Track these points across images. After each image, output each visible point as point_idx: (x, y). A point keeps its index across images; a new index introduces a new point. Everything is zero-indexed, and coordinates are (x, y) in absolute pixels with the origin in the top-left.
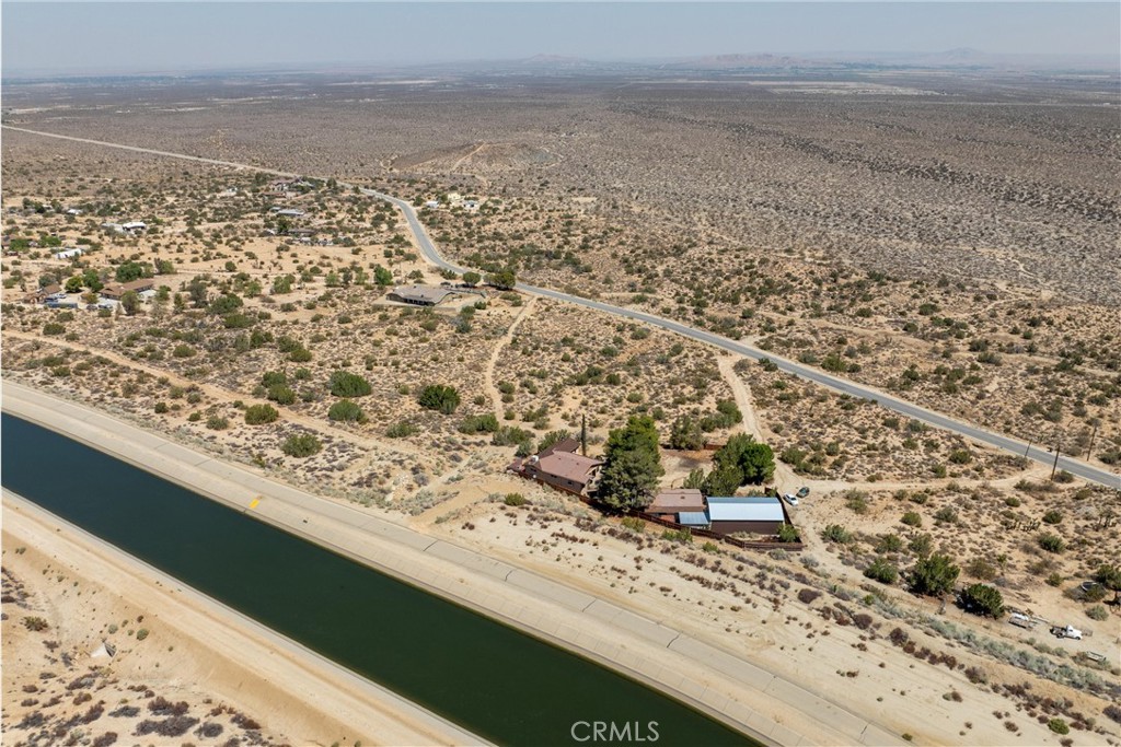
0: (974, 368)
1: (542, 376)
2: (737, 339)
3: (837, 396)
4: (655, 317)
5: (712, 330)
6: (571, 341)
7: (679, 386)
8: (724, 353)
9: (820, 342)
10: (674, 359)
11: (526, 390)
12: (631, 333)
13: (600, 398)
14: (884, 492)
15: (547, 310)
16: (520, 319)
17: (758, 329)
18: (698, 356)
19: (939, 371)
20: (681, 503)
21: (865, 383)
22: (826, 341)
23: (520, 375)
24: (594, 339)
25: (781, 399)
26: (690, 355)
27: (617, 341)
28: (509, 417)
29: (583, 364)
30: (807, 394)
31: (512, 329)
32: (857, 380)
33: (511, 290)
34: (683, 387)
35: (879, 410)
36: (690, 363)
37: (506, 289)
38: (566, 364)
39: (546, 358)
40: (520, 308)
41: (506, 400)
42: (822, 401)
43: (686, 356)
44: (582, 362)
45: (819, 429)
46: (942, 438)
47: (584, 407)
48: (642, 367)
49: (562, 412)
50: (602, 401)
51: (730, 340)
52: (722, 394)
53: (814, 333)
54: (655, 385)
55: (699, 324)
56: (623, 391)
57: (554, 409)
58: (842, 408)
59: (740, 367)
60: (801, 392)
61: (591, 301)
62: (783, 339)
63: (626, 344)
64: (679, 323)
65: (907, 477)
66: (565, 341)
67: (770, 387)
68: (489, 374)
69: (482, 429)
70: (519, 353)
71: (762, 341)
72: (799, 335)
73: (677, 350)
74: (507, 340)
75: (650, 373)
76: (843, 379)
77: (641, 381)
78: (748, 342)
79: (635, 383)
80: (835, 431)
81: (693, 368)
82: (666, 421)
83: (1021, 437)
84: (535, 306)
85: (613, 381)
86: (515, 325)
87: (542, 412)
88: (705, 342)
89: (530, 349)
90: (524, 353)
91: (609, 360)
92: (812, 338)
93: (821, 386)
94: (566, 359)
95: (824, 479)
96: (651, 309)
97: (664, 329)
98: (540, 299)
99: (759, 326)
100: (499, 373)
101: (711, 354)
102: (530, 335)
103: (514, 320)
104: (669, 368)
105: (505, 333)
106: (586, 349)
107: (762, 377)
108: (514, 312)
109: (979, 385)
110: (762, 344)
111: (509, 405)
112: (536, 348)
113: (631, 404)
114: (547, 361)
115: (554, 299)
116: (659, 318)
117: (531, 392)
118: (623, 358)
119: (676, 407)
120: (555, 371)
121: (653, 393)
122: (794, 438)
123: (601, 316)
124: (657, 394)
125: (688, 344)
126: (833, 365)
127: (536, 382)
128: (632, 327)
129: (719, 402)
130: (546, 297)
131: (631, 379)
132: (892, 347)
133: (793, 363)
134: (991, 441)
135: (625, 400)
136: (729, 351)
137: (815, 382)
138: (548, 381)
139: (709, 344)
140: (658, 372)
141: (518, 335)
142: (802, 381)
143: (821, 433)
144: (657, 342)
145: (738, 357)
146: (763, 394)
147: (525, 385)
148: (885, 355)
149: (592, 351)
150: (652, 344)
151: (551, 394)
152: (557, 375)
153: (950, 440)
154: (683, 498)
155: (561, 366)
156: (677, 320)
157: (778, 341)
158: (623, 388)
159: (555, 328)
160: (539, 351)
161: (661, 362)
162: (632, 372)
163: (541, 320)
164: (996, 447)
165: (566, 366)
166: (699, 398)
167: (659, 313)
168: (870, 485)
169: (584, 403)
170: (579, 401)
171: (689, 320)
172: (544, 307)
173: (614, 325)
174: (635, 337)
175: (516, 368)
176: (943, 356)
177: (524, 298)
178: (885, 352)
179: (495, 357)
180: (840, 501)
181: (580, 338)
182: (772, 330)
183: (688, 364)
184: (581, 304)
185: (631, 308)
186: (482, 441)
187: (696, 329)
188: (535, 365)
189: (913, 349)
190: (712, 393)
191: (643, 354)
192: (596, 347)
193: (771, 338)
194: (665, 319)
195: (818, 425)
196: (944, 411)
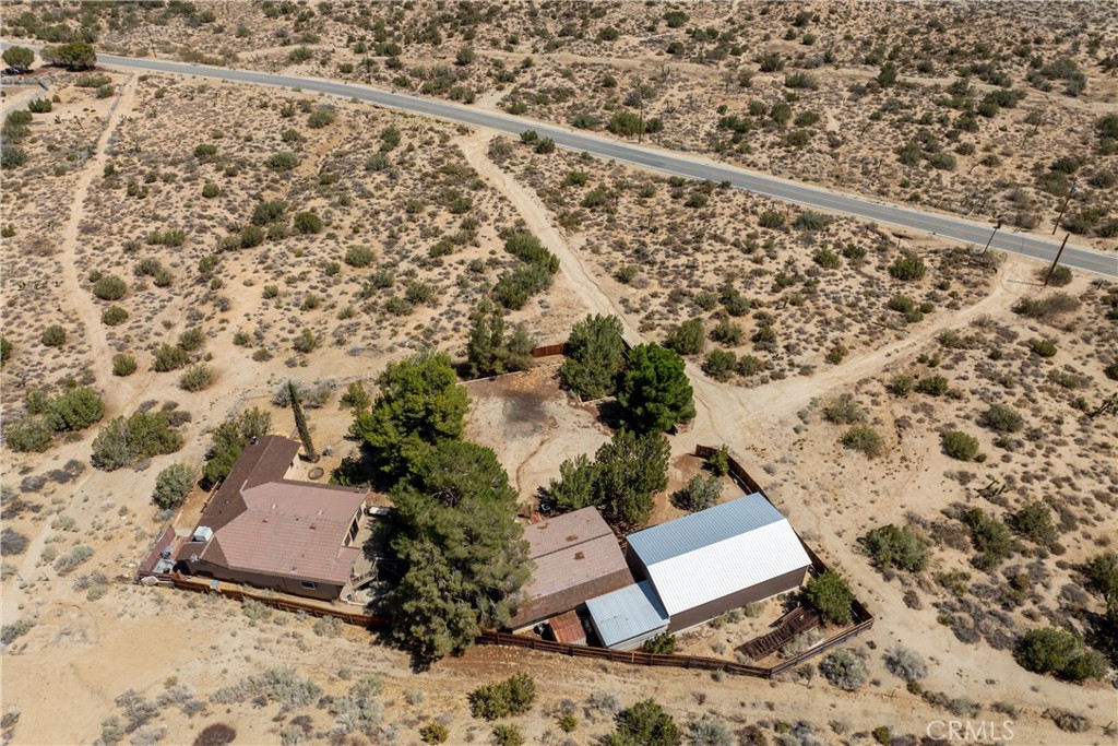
0: (791, 98)
1: (174, 242)
2: (469, 102)
3: (663, 181)
4: (333, 81)
5: (426, 91)
6: (212, 151)
7: (425, 214)
8: (463, 131)
9: (582, 89)
10: (393, 155)
11: (150, 281)
12: (307, 116)
13: (296, 272)
14: (866, 381)
15: (159, 96)
16: (115, 120)
17: (490, 81)
18: (428, 143)
19: (755, 109)
20: (579, 574)
21: (683, 149)
22: (589, 85)
23: (130, 248)
24: (249, 139)
25: (590, 203)
26: (416, 143)
27: (290, 137)
28: (124, 369)
29: (243, 195)
30: (621, 187)
31: (103, 145)
32: (668, 146)
33: (92, 68)
34: (433, 215)
35: (740, 199)
36: (421, 160)
37: (84, 68)
38: (214, 202)
39: (175, 197)
40: (112, 100)
41: (113, 318)
42: (649, 195)
43: (411, 148)
44: (240, 188)
45: (683, 260)
46: (854, 233)
47: (272, 302)
48: (349, 184)
49: (232, 328)
50: (303, 277)
51: (458, 105)
52: (501, 219)
53: (567, 75)
54: (382, 216)
55: (402, 83)
56: (332, 243)
57: (215, 323)
58: (687, 205)
59: (498, 152)
60: (608, 183)
61: (226, 69)
62: (531, 91)
63: (304, 140)
64: (373, 87)
65: (871, 332)
66: (203, 153)
67: (563, 186)
68: (68, 257)
69: (68, 426)
70: (121, 194)
71: (505, 99)
72: (549, 81)
73: (390, 138)
74: (96, 168)
75: (366, 195)
76: (647, 146)
77: (356, 212)
78: (488, 104)
79: (348, 221)
80: (710, 257)
81: (429, 169)
82: (435, 304)
83: (942, 208)
84: (138, 93)
85: (308, 226)
86: (107, 135)
87: (192, 341)
88: (427, 115)
89: (141, 183)
90: (131, 194)
91: (287, 177)
92: (568, 84)
93: (631, 168)
94: (210, 193)
95: (764, 381)
96: (323, 70)
97: (354, 101)
98: (143, 79)
99: (489, 75)
100: (89, 250)
101: (445, 138)
102: (138, 150)
103: (105, 123)
104: (392, 176)
105: (91, 153)
106: (242, 164)
107: (542, 167)
108: (102, 108)
109: (817, 125)
110: (509, 104)
111: (121, 330)
112: (151, 179)
113: (357, 271)
114: (177, 203)
115: (167, 74)
116: (340, 82)
117: (160, 285)
118: (308, 169)
119: (439, 264)
120: (197, 221)
121: (384, 235)
122: (655, 286)
123: (249, 93)
124: (393, 238)
125: (401, 124)
126: (622, 127)
127: (165, 257)
128: (305, 107)
129: (504, 234)
130: (153, 72)
131: (337, 212)
132: (673, 82)
133: (568, 131)
134: (911, 224)
135: (343, 265)
136: (467, 125)
137: (619, 162)
138: (188, 249)
139: (432, 117)
140: (378, 188)
141: (115, 154)
142: (598, 161)
143: (693, 267)
144: (353, 127)
145: (486, 135)
146: (561, 203)
147: (145, 270)
148: (675, 95)
149: (254, 167)
150: (346, 132)
151: (201, 281)
152: (203, 229)
153: (866, 236)
154: (579, 556)
155: (205, 208)
156: (368, 82)
157: (527, 95)
158: (331, 236)
159: (179, 130)
160: (159, 183)
161: (374, 167)
162: (336, 199)
163: (152, 116)
164: (925, 233)
165: (216, 207)
166: (468, 235)
167: (335, 76)
168: (837, 370)
169: (271, 294)
170: (259, 289)
171: (385, 79)
172: (153, 91)
173: (275, 107)
174: (316, 124)
175: (121, 232)
176: (742, 85)
177: (117, 80)
178: (670, 91)
179: (78, 212)
180: (825, 435)
181: (225, 142)
182: (510, 79)
183: (418, 162)
184: (213, 77)
185: (292, 72)
186: (73, 464)
187: (402, 93)
188: (156, 218)
189: (702, 81)
190: (485, 218)
191: (339, 155)
192: (256, 154)
193: (515, 92)
194: (349, 84)
195: (679, 251)
196: (816, 180)
